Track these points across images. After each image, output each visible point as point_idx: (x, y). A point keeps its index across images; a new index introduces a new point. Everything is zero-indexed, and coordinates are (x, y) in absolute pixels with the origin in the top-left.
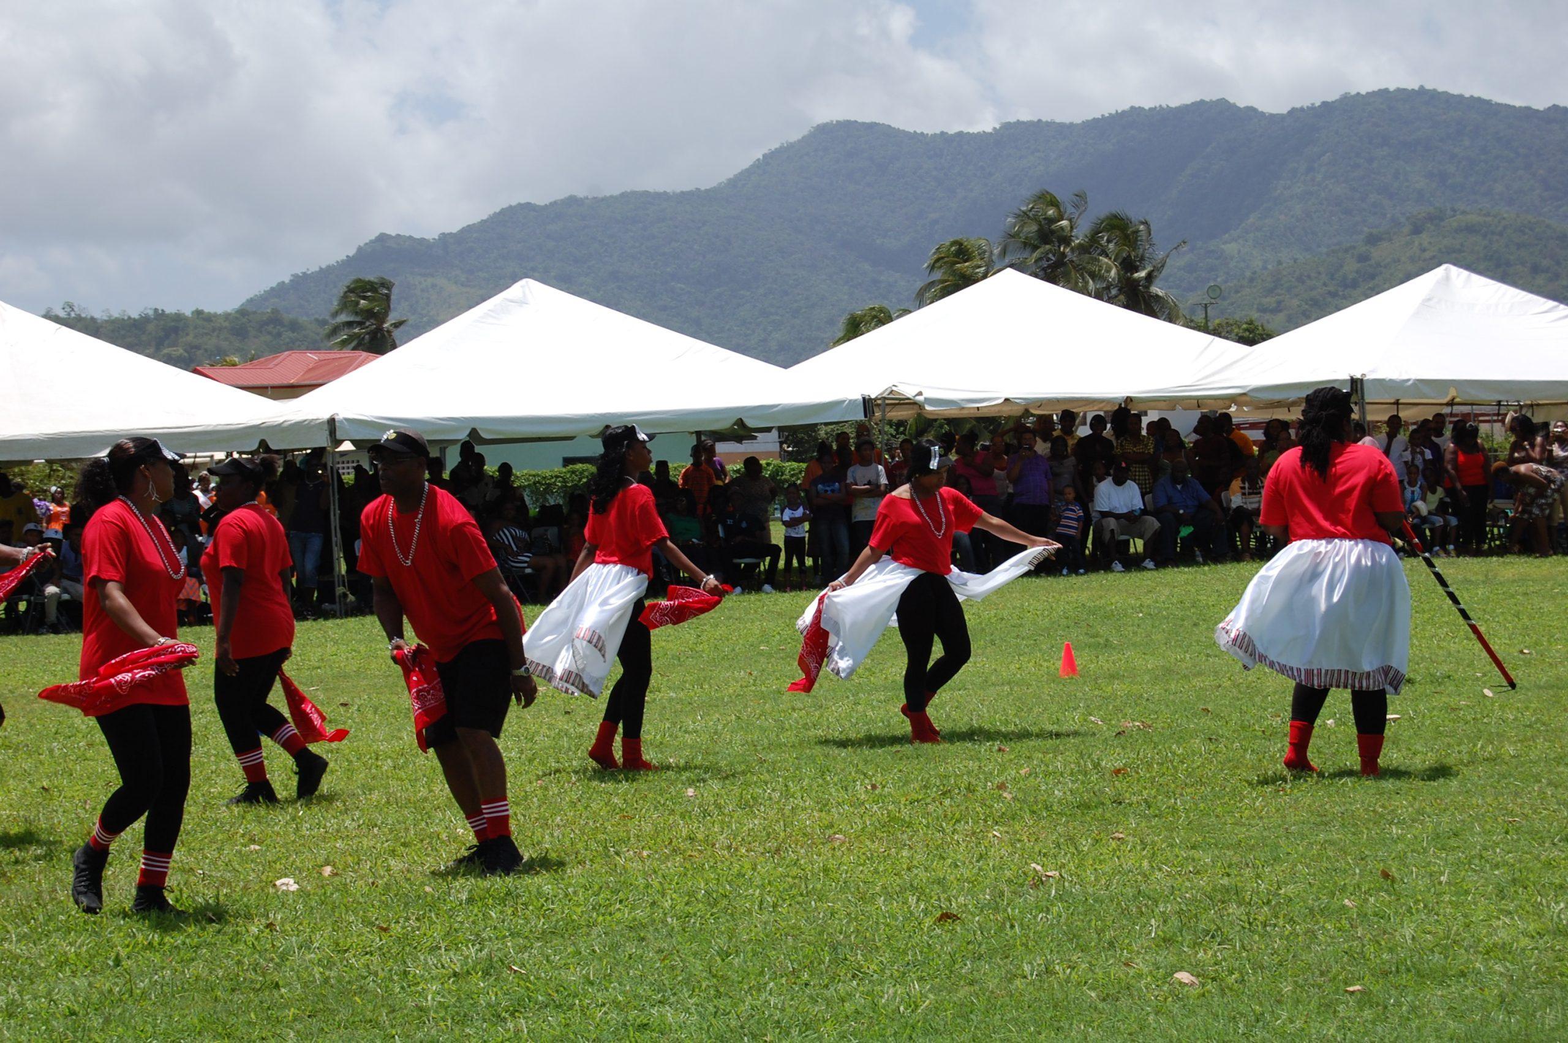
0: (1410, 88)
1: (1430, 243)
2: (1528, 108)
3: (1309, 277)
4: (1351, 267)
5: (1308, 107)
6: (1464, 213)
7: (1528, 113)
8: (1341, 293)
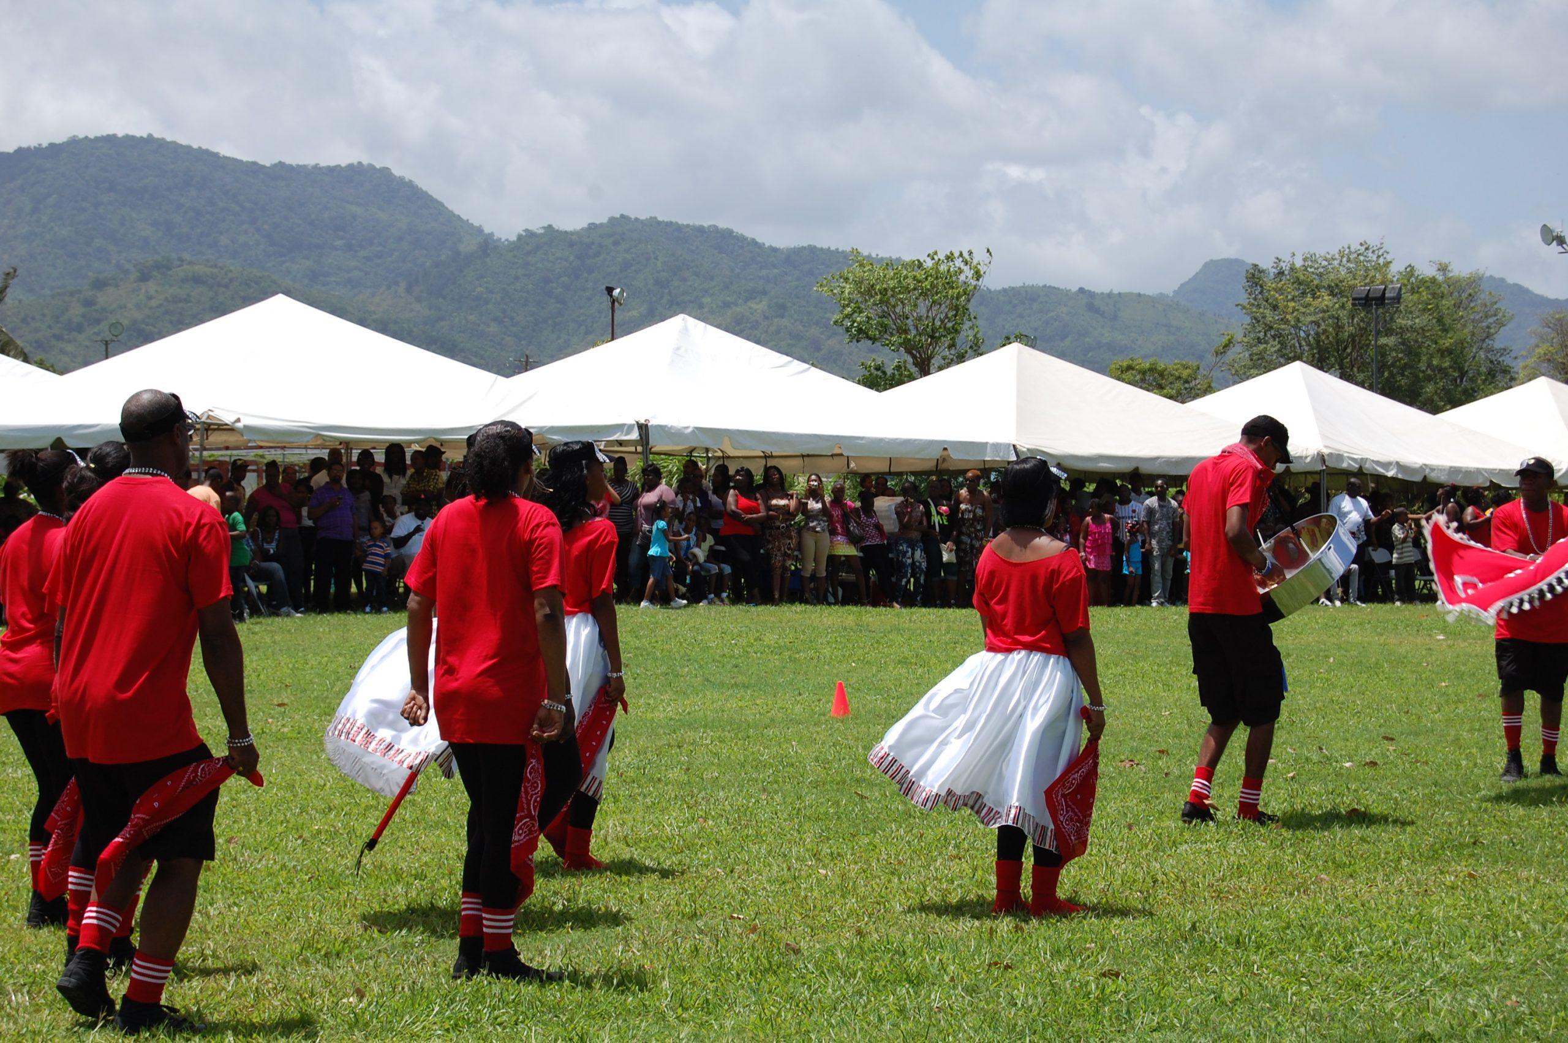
0: (138, 135)
1: (157, 291)
2: (255, 163)
3: (33, 319)
4: (76, 311)
5: (35, 147)
6: (190, 263)
7: (253, 169)
8: (66, 337)
